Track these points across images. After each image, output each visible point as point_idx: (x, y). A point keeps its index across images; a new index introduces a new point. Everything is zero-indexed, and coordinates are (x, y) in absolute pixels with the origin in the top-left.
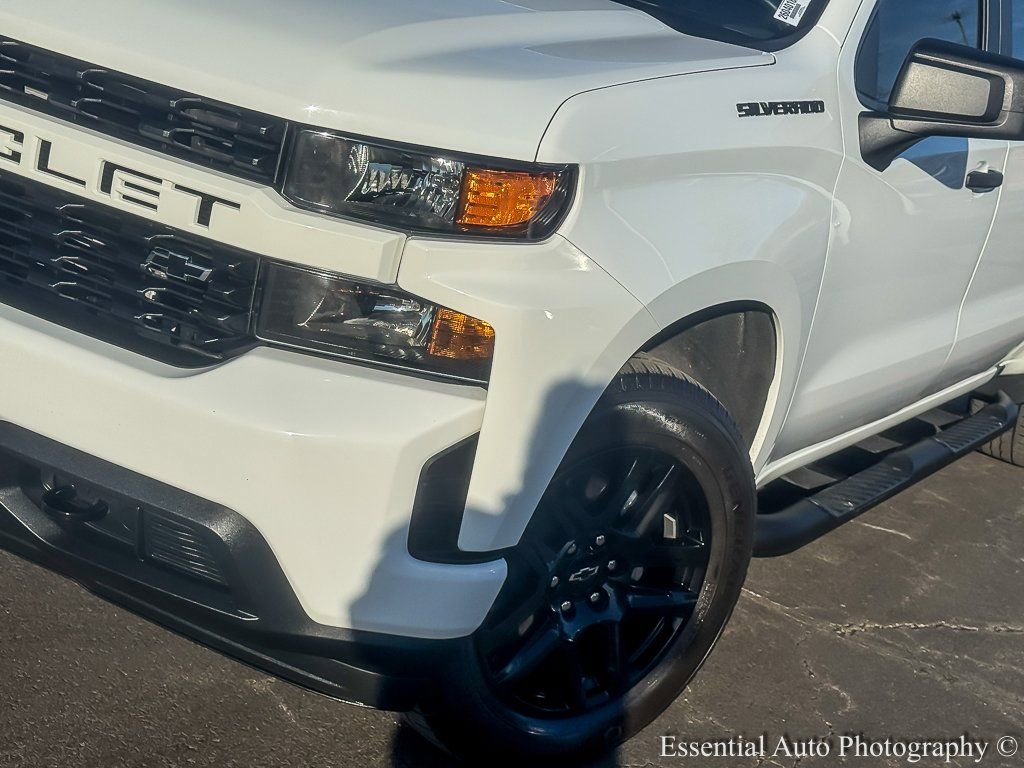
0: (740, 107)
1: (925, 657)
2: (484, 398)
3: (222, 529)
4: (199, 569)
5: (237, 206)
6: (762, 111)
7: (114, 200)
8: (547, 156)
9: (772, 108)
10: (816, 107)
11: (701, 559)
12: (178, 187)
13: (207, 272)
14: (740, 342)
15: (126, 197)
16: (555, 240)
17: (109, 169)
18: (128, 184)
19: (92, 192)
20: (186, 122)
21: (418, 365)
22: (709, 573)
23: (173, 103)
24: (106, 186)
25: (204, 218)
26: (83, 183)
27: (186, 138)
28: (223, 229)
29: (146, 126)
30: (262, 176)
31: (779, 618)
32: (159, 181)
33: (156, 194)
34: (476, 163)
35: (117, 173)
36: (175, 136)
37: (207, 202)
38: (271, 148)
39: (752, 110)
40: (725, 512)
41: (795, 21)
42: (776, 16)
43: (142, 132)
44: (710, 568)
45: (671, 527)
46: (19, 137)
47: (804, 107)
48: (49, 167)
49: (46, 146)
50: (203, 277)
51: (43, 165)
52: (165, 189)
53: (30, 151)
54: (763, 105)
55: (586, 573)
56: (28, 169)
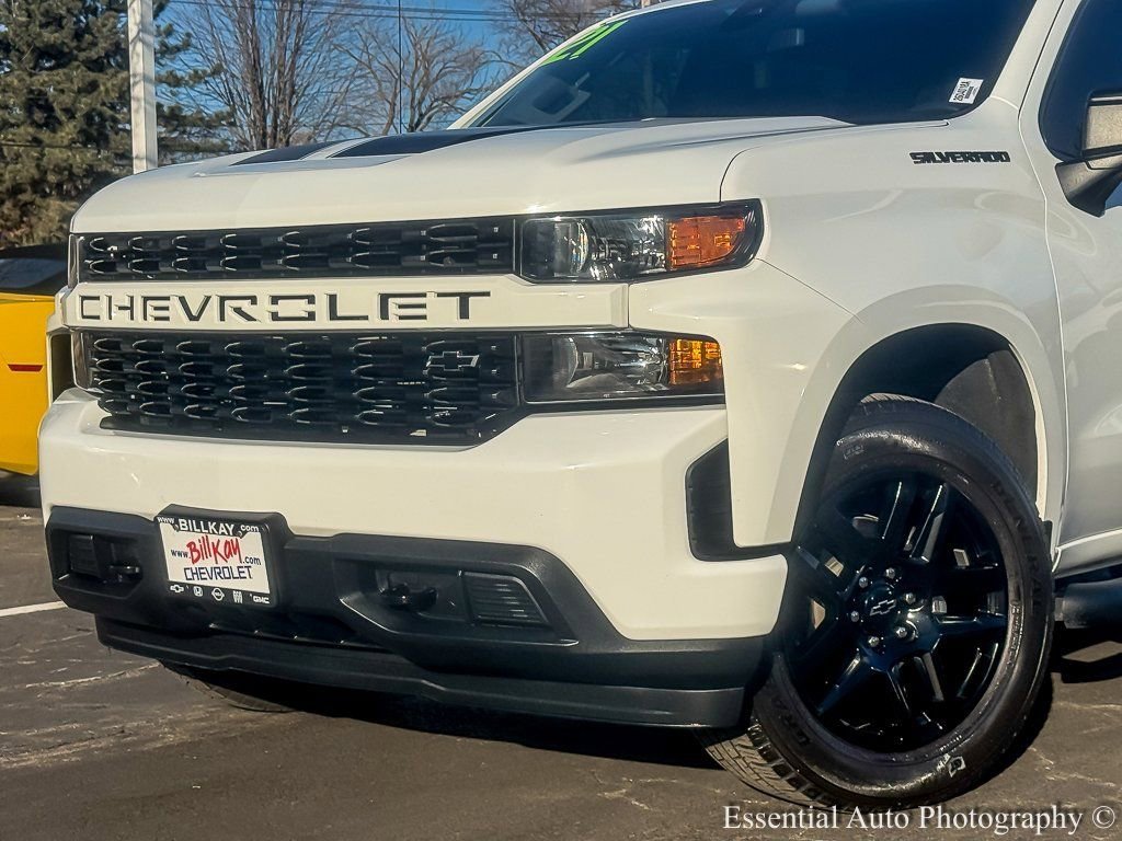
0: (914, 156)
2: (725, 408)
3: (532, 570)
4: (520, 614)
5: (487, 294)
6: (938, 158)
7: (393, 323)
8: (730, 195)
10: (1001, 157)
11: (998, 581)
12: (440, 295)
13: (476, 358)
14: (994, 388)
15: (401, 318)
16: (755, 264)
17: (384, 298)
18: (401, 307)
19: (375, 323)
20: (438, 245)
21: (664, 393)
22: (1012, 596)
23: (424, 233)
24: (384, 315)
25: (464, 314)
26: (366, 318)
27: (439, 258)
28: (484, 317)
29: (407, 258)
30: (501, 267)
32: (424, 295)
33: (423, 306)
34: (673, 212)
35: (391, 300)
36: (431, 259)
37: (464, 298)
38: (506, 244)
39: (928, 158)
40: (1010, 531)
41: (971, 100)
42: (951, 100)
43: (404, 264)
44: (1011, 588)
45: (963, 558)
46: (311, 299)
47: (987, 157)
48: (339, 314)
49: (333, 299)
50: (473, 364)
51: (333, 316)
52: (430, 300)
53: (322, 307)
54: (939, 154)
55: (884, 607)
56: (323, 323)
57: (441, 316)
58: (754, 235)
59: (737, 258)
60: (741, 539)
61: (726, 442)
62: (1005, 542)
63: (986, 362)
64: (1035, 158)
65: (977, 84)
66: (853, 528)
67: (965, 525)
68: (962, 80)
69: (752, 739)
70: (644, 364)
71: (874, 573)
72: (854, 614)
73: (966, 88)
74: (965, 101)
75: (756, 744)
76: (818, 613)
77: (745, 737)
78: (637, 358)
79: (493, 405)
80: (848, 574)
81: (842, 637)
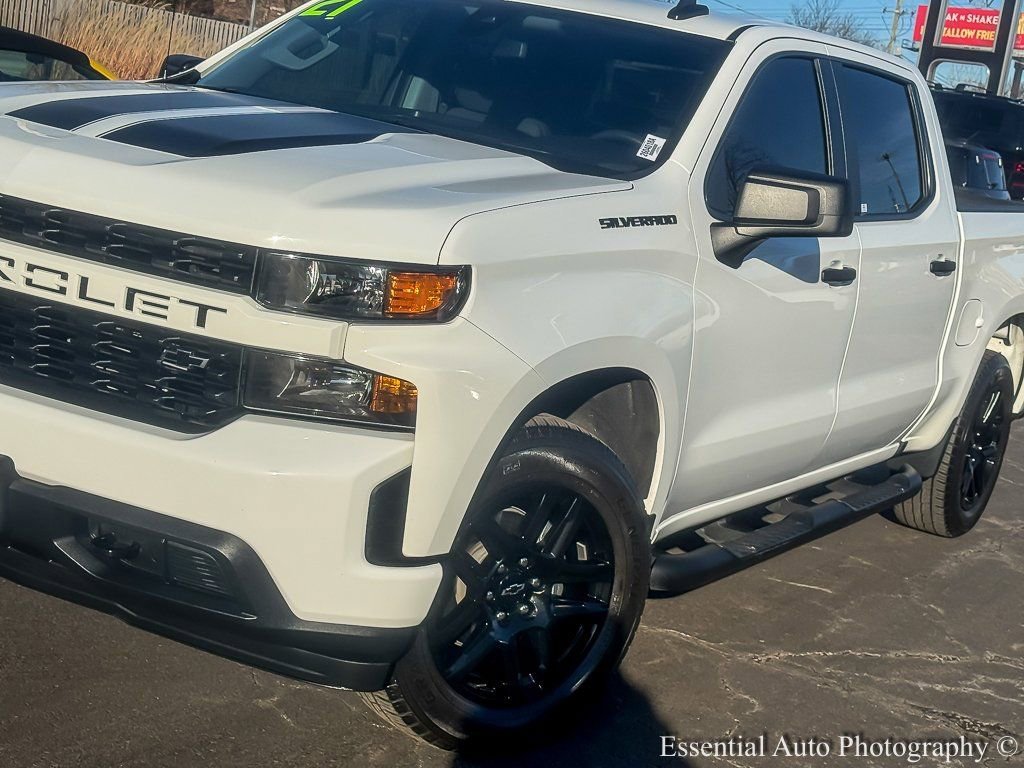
0: (602, 221)
1: (829, 676)
2: (413, 440)
3: (226, 551)
4: (210, 584)
5: (225, 311)
6: (621, 223)
7: (136, 315)
8: (447, 260)
9: (629, 222)
10: (669, 220)
11: (608, 575)
12: (181, 301)
13: (206, 361)
14: (631, 406)
15: (144, 312)
16: (458, 321)
17: (131, 293)
18: (145, 302)
19: (120, 311)
20: (186, 255)
21: (364, 418)
22: (615, 587)
23: (175, 243)
24: (129, 306)
25: (201, 322)
26: (112, 305)
27: (186, 267)
28: (217, 329)
29: (158, 261)
30: (240, 289)
31: (704, 651)
32: (168, 298)
33: (166, 308)
34: (397, 269)
35: (136, 295)
36: (179, 266)
37: (203, 310)
38: (247, 268)
39: (612, 223)
40: (623, 536)
41: (653, 158)
42: (638, 154)
43: (154, 265)
44: (616, 582)
45: (583, 552)
46: (64, 276)
47: (659, 220)
48: (87, 296)
49: (84, 282)
50: (203, 365)
51: (83, 295)
52: (172, 303)
53: (73, 286)
54: (622, 219)
55: (515, 589)
56: (72, 299)
57: (181, 320)
58: (461, 296)
59: (445, 314)
60: (409, 549)
61: (410, 469)
63: (629, 385)
64: (696, 217)
65: (660, 142)
67: (592, 528)
68: (649, 136)
69: (389, 695)
70: (350, 382)
71: (512, 562)
72: (489, 593)
73: (651, 145)
74: (649, 157)
75: (392, 699)
76: (461, 590)
77: (383, 692)
78: (346, 377)
79: (213, 404)
80: (489, 562)
81: (476, 610)
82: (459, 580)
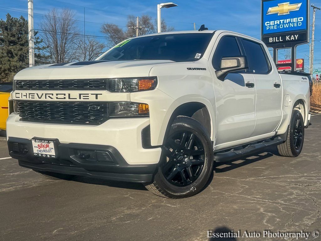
0: (187, 68)
2: (150, 119)
3: (110, 150)
4: (107, 159)
5: (102, 94)
7: (82, 100)
8: (151, 75)
9: (194, 69)
10: (204, 69)
11: (203, 153)
12: (92, 94)
13: (99, 107)
14: (203, 115)
15: (84, 99)
16: (156, 89)
17: (80, 95)
18: (83, 96)
19: (78, 100)
20: (91, 84)
21: (137, 115)
22: (205, 156)
23: (88, 81)
24: (80, 98)
25: (97, 98)
26: (76, 99)
27: (92, 87)
28: (101, 99)
30: (105, 89)
32: (88, 94)
33: (88, 96)
34: (140, 79)
35: (81, 95)
36: (90, 87)
37: (97, 95)
38: (105, 84)
39: (190, 69)
40: (205, 143)
41: (199, 58)
42: (195, 58)
43: (84, 88)
44: (205, 154)
45: (196, 148)
46: (65, 95)
47: (202, 69)
48: (71, 98)
49: (69, 95)
50: (98, 108)
51: (69, 98)
52: (90, 95)
53: (67, 96)
54: (192, 68)
55: (181, 158)
56: (67, 99)
57: (92, 98)
58: (155, 84)
59: (152, 88)
60: (152, 144)
61: (150, 125)
62: (204, 145)
63: (201, 110)
64: (211, 70)
65: (200, 55)
66: (175, 142)
67: (197, 142)
68: (197, 54)
69: (154, 184)
70: (133, 109)
71: (179, 151)
72: (175, 159)
73: (198, 55)
74: (198, 58)
75: (155, 185)
76: (168, 159)
77: (153, 184)
78: (132, 108)
79: (102, 117)
80: (174, 151)
81: (172, 164)
82: (167, 157)
